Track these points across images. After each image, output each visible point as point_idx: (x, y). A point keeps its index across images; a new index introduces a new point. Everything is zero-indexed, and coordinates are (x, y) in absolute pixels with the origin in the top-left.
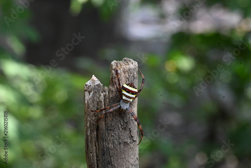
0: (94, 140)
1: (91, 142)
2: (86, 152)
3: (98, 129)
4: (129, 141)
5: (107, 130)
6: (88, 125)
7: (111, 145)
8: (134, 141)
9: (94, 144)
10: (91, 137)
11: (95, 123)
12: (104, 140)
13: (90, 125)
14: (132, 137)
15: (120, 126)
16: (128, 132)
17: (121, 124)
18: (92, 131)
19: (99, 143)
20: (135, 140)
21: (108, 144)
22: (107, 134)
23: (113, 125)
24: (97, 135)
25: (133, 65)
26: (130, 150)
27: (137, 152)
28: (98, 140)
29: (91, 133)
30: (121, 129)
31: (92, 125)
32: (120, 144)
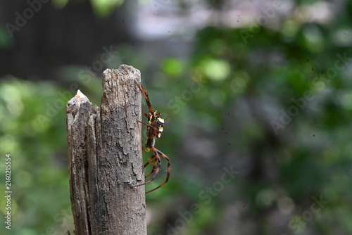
0: (82, 181)
1: (78, 184)
2: (71, 198)
3: (87, 166)
4: (131, 181)
5: (100, 166)
6: (73, 160)
7: (106, 188)
8: (138, 181)
9: (82, 186)
10: (78, 176)
11: (82, 158)
12: (96, 181)
13: (76, 160)
14: (135, 175)
15: (118, 160)
16: (129, 169)
17: (119, 158)
18: (79, 169)
19: (89, 183)
20: (139, 179)
21: (102, 186)
22: (99, 172)
23: (108, 159)
24: (86, 174)
25: (135, 74)
26: (133, 194)
27: (143, 196)
28: (87, 181)
29: (77, 172)
30: (119, 165)
31: (79, 161)
32: (118, 185)
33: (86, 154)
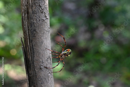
0: (26, 18)
1: (25, 20)
2: (22, 25)
3: (28, 13)
4: (44, 19)
5: (33, 13)
6: (23, 11)
7: (35, 21)
8: (47, 19)
9: (26, 21)
10: (25, 17)
11: (26, 10)
12: (31, 18)
13: (24, 11)
14: (46, 16)
15: (39, 11)
16: (44, 14)
17: (40, 10)
18: (25, 14)
19: (29, 20)
20: (47, 18)
21: (34, 20)
22: (33, 15)
23: (36, 10)
24: (28, 16)
26: (45, 23)
27: (49, 24)
28: (28, 19)
29: (24, 15)
30: (40, 13)
31: (25, 11)
32: (40, 20)
33: (28, 9)
